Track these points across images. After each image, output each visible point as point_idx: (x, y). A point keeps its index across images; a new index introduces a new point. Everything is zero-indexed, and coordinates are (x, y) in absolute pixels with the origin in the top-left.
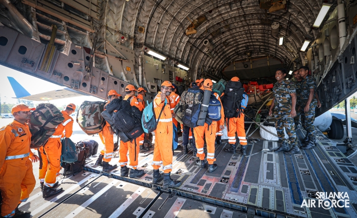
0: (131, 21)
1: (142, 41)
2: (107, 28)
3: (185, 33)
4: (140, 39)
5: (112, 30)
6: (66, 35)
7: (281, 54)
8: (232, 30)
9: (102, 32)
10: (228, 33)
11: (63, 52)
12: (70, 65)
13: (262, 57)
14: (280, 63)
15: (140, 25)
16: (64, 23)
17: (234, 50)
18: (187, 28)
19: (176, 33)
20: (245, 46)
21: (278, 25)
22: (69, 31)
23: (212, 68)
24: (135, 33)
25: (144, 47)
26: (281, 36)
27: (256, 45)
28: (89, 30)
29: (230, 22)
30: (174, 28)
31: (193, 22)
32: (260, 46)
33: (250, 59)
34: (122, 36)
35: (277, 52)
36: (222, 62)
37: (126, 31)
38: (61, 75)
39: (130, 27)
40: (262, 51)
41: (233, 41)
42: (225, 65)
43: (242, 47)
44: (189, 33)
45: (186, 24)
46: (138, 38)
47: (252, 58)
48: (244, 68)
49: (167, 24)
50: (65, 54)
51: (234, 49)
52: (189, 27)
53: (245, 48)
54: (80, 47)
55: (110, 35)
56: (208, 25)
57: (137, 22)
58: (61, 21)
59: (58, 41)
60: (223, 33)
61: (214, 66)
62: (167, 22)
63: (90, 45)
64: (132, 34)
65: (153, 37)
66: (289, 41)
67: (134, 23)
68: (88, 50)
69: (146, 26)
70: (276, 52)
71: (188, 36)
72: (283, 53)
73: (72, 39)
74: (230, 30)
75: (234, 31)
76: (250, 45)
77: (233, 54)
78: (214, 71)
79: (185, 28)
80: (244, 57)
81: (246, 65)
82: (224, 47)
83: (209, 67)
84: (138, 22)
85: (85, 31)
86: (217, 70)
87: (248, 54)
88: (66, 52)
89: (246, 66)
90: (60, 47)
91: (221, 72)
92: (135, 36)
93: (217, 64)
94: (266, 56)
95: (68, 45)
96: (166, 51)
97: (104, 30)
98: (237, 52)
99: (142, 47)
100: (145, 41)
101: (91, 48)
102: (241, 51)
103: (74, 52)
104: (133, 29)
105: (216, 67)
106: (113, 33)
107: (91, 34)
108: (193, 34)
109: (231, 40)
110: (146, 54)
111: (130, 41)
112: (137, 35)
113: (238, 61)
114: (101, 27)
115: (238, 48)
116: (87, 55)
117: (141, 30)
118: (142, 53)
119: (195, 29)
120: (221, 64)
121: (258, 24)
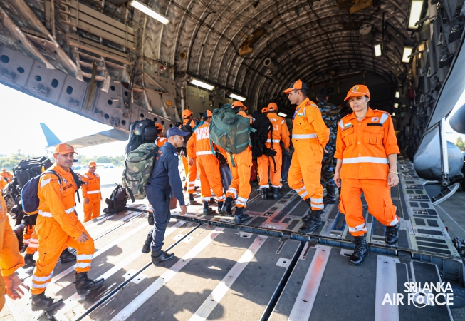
0: (171, 47)
1: (184, 69)
2: (145, 58)
3: (238, 54)
4: (182, 67)
5: (150, 59)
6: (105, 71)
7: (382, 68)
8: (303, 41)
9: (139, 63)
10: (298, 47)
11: (103, 89)
12: (110, 102)
13: (354, 75)
15: (182, 50)
16: (102, 59)
17: (311, 69)
18: (240, 47)
19: (226, 54)
20: (326, 62)
21: (370, 28)
22: (107, 66)
24: (175, 60)
25: (186, 76)
26: (377, 43)
27: (343, 59)
28: (126, 62)
29: (299, 31)
30: (223, 49)
31: (247, 39)
32: (349, 59)
33: (336, 80)
34: (161, 65)
35: (377, 66)
37: (166, 58)
38: (101, 112)
39: (170, 54)
40: (354, 67)
41: (306, 57)
43: (322, 64)
44: (243, 52)
45: (239, 42)
46: (180, 66)
47: (340, 78)
49: (214, 45)
50: (105, 90)
51: (309, 67)
52: (243, 45)
53: (326, 65)
54: (119, 82)
55: (148, 65)
56: (268, 39)
57: (177, 46)
58: (99, 57)
59: (98, 78)
60: (291, 47)
62: (214, 42)
63: (128, 80)
64: (172, 62)
65: (198, 63)
66: (390, 50)
67: (174, 48)
68: (126, 85)
69: (189, 50)
70: (374, 66)
71: (242, 56)
72: (385, 68)
73: (111, 74)
74: (300, 42)
75: (307, 43)
76: (334, 60)
77: (310, 75)
79: (238, 47)
80: (327, 77)
82: (294, 67)
83: (275, 95)
84: (179, 46)
85: (122, 64)
87: (333, 72)
88: (105, 89)
90: (100, 84)
92: (175, 64)
94: (361, 74)
95: (107, 80)
96: (214, 78)
97: (142, 60)
98: (316, 71)
99: (184, 76)
100: (188, 68)
101: (129, 82)
102: (322, 70)
103: (112, 88)
104: (173, 56)
106: (151, 63)
107: (128, 67)
108: (249, 54)
109: (304, 55)
110: (189, 84)
111: (170, 71)
112: (178, 62)
113: (318, 84)
114: (138, 57)
115: (317, 66)
116: (126, 90)
117: (183, 55)
118: (185, 83)
119: (251, 46)
121: (341, 30)
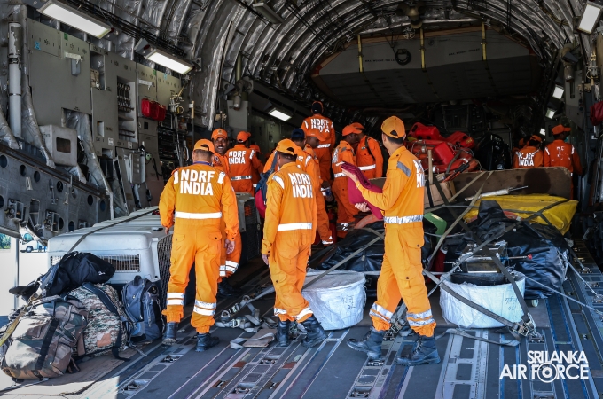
14: (526, 52)
23: (275, 61)
36: (311, 37)
42: (324, 49)
48: (396, 66)
61: (282, 54)
78: (280, 72)
81: (404, 52)
86: (294, 67)
89: (403, 57)
91: (308, 77)
93: (295, 46)
105: (288, 58)
120: (310, 46)
